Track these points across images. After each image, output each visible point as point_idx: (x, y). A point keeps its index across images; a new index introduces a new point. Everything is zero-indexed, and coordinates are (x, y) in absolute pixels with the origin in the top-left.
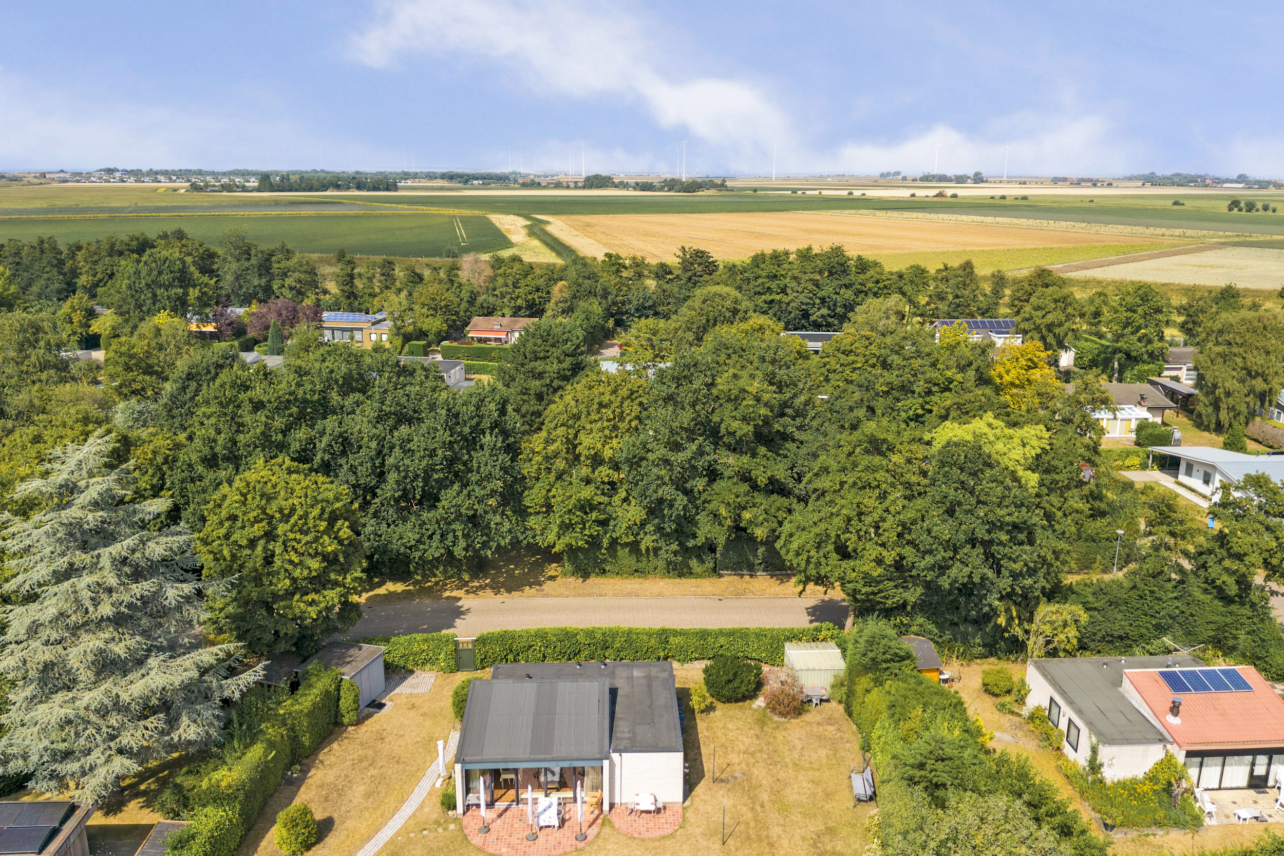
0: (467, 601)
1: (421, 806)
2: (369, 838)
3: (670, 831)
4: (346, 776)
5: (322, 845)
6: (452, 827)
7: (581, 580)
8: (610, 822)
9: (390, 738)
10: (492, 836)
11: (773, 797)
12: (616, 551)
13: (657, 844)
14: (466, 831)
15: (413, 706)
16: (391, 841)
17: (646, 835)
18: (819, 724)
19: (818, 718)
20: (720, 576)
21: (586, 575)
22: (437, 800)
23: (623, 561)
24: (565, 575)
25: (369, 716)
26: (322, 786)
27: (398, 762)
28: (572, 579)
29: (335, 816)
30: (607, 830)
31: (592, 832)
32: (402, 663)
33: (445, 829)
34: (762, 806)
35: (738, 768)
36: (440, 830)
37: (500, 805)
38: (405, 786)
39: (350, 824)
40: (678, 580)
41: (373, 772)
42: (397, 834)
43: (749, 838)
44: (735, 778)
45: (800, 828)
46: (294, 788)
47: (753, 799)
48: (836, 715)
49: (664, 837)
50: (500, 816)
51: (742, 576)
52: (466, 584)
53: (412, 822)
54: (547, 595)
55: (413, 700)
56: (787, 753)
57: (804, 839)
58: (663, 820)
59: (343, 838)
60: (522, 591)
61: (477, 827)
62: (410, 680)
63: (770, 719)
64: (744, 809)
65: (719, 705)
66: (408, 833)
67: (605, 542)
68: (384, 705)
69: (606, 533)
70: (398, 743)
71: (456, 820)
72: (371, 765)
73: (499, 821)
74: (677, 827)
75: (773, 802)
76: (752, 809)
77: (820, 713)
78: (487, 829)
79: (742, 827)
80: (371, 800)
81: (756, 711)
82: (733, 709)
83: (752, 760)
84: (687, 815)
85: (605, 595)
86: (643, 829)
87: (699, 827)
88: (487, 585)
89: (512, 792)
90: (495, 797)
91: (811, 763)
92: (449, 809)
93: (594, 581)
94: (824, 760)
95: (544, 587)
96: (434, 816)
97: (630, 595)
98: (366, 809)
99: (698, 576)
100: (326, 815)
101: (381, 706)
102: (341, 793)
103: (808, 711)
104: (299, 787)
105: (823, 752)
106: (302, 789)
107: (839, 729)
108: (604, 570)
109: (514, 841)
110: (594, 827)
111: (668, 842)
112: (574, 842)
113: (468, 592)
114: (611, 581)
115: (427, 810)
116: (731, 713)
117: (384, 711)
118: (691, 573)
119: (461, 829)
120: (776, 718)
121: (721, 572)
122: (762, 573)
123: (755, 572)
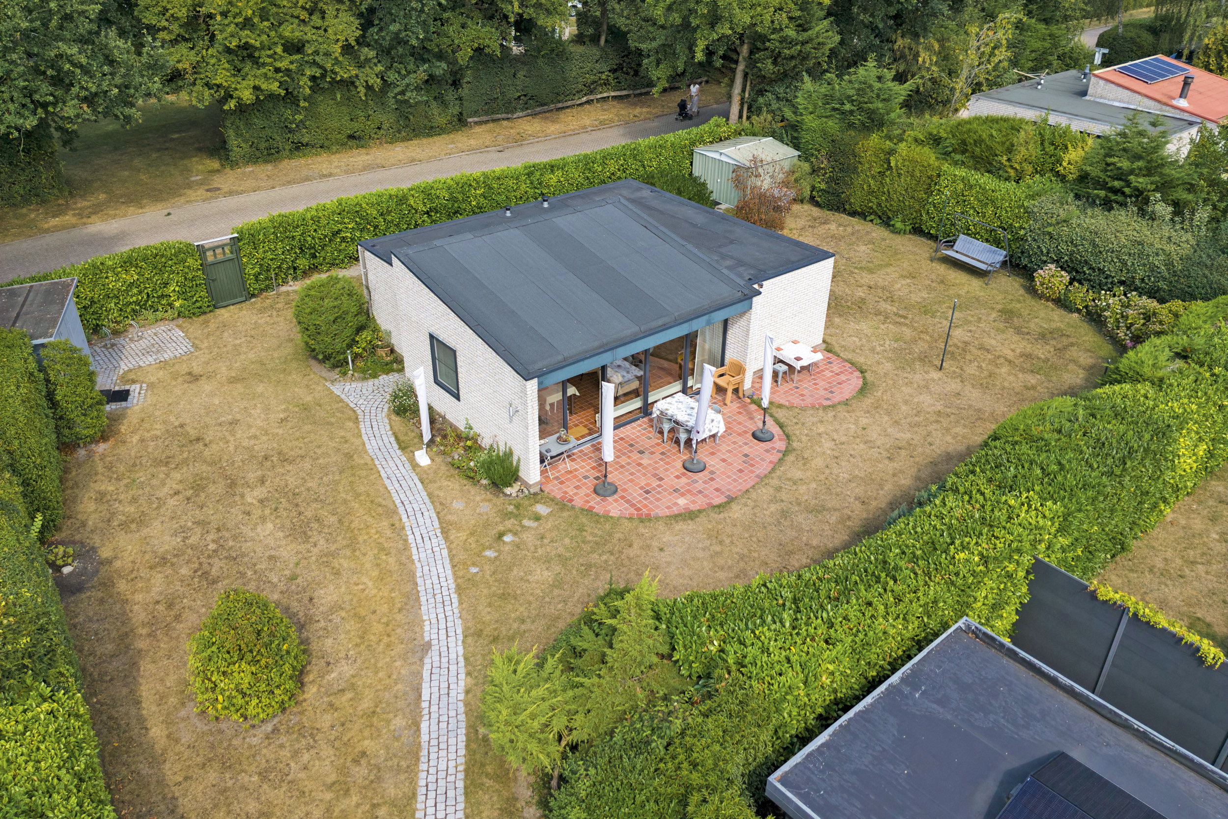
1: (440, 504)
2: (411, 598)
3: (856, 382)
4: (201, 523)
6: (542, 509)
7: (269, 166)
9: (213, 433)
10: (632, 492)
11: (896, 305)
13: (868, 401)
14: (577, 504)
15: (194, 376)
16: (468, 582)
18: (811, 227)
20: (470, 126)
21: (272, 157)
22: (459, 484)
23: (328, 123)
25: (116, 418)
27: (286, 461)
30: (780, 413)
33: (536, 519)
36: (529, 523)
41: (253, 494)
42: (459, 566)
47: (880, 313)
48: (815, 214)
49: (863, 390)
53: (459, 535)
54: (235, 193)
61: (585, 491)
62: (131, 345)
64: (891, 326)
66: (479, 555)
68: (126, 391)
70: (241, 435)
71: (533, 496)
72: (231, 485)
74: (857, 374)
77: (796, 217)
80: (318, 539)
84: (844, 356)
86: (823, 393)
98: (329, 555)
101: (120, 396)
107: (840, 225)
108: (300, 144)
109: (675, 482)
111: (878, 393)
112: (764, 445)
117: (138, 400)
119: (564, 505)
121: (470, 120)
122: (521, 114)
123: (512, 112)
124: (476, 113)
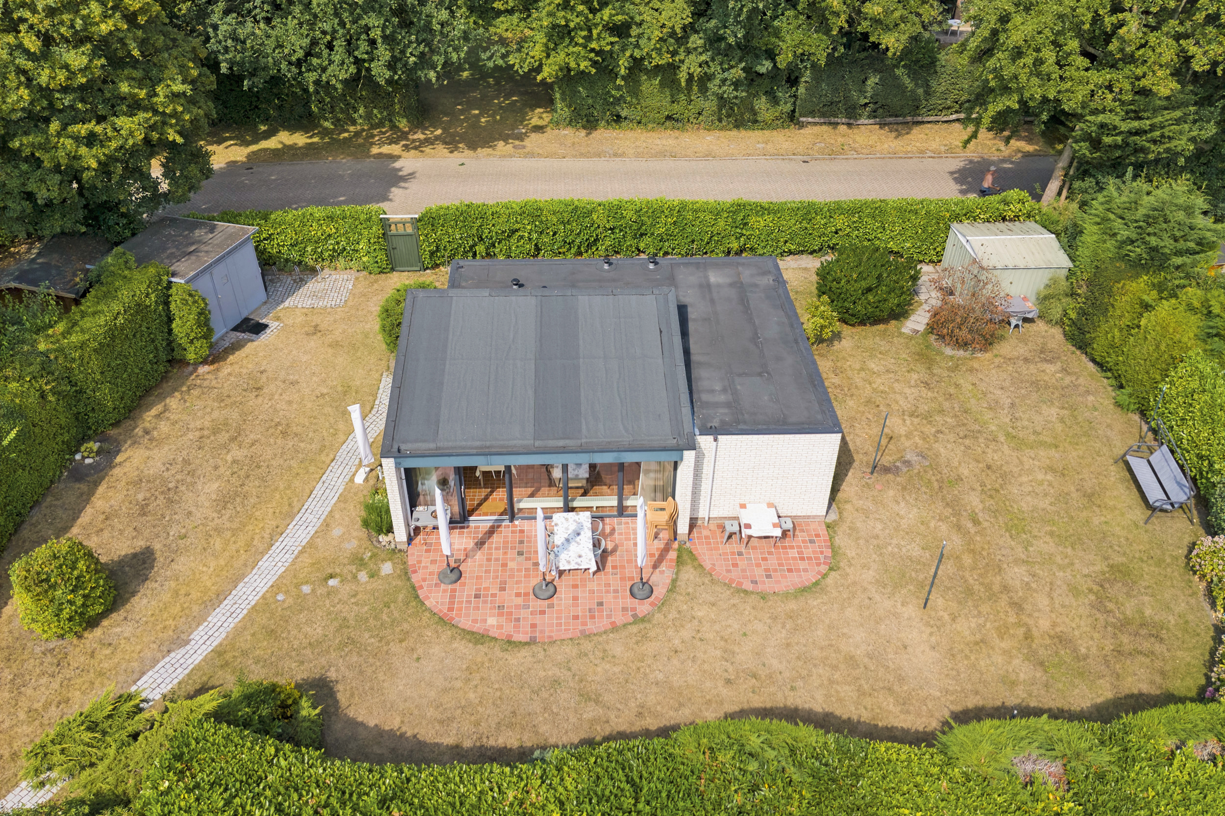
0: (408, 162)
1: (326, 525)
2: (220, 597)
3: (810, 577)
4: (186, 462)
5: (123, 612)
6: (387, 568)
7: (583, 133)
8: (693, 557)
9: (272, 387)
10: (466, 589)
11: (989, 502)
12: (638, 83)
13: (792, 605)
14: (415, 578)
15: (316, 330)
16: (264, 605)
17: (767, 586)
18: (1026, 360)
19: (1022, 350)
20: (801, 126)
21: (590, 124)
22: (357, 513)
23: (649, 102)
24: (557, 124)
25: (236, 347)
26: (137, 483)
27: (284, 434)
28: (568, 132)
29: (157, 546)
30: (688, 574)
31: (661, 579)
32: (295, 255)
33: (372, 575)
34: (976, 522)
35: (907, 444)
36: (363, 576)
37: (480, 522)
38: (297, 483)
39: (183, 565)
40: (734, 133)
41: (236, 453)
42: (276, 588)
43: (969, 592)
44: (907, 463)
45: (1061, 568)
46: (83, 487)
47: (954, 505)
48: (1052, 345)
49: (805, 590)
50: (480, 544)
51: (835, 125)
52: (404, 136)
53: (306, 560)
54: (531, 155)
55: (317, 320)
56: (988, 415)
57: (1074, 591)
58: (794, 553)
59: (166, 597)
60: (493, 147)
61: (435, 568)
62: (312, 285)
63: (940, 353)
64: (944, 527)
65: (846, 330)
66: (298, 586)
67: (623, 64)
68: (265, 326)
69: (623, 50)
70: (285, 397)
71: (395, 552)
72: (233, 439)
73: (479, 555)
74: (824, 568)
75: (995, 513)
76: (959, 527)
77: (1024, 340)
78: (454, 572)
79: (948, 567)
80: (228, 513)
81: (911, 338)
82: (870, 335)
83: (930, 430)
84: (837, 541)
85: (623, 155)
86: (759, 572)
87: (865, 566)
88: (437, 138)
89: (501, 494)
90: (469, 504)
91: (1035, 432)
92: (380, 531)
93: (604, 135)
94: (1059, 427)
95: (527, 142)
96: (351, 545)
97: (662, 154)
98: (218, 530)
99: (768, 126)
100: (140, 544)
101: (259, 328)
102: (172, 499)
103: (1002, 338)
104: (96, 484)
105: (1053, 412)
106: (101, 489)
107: (1064, 370)
108: (619, 116)
109: (510, 599)
110: (663, 567)
111: (814, 602)
112: (630, 602)
113: (406, 148)
114: (630, 134)
115: (337, 532)
116: (868, 343)
117: (265, 337)
118: (756, 121)
119: (405, 574)
120: (948, 351)
121: (802, 119)
122: (866, 122)
123: (856, 119)
124: (812, 113)
